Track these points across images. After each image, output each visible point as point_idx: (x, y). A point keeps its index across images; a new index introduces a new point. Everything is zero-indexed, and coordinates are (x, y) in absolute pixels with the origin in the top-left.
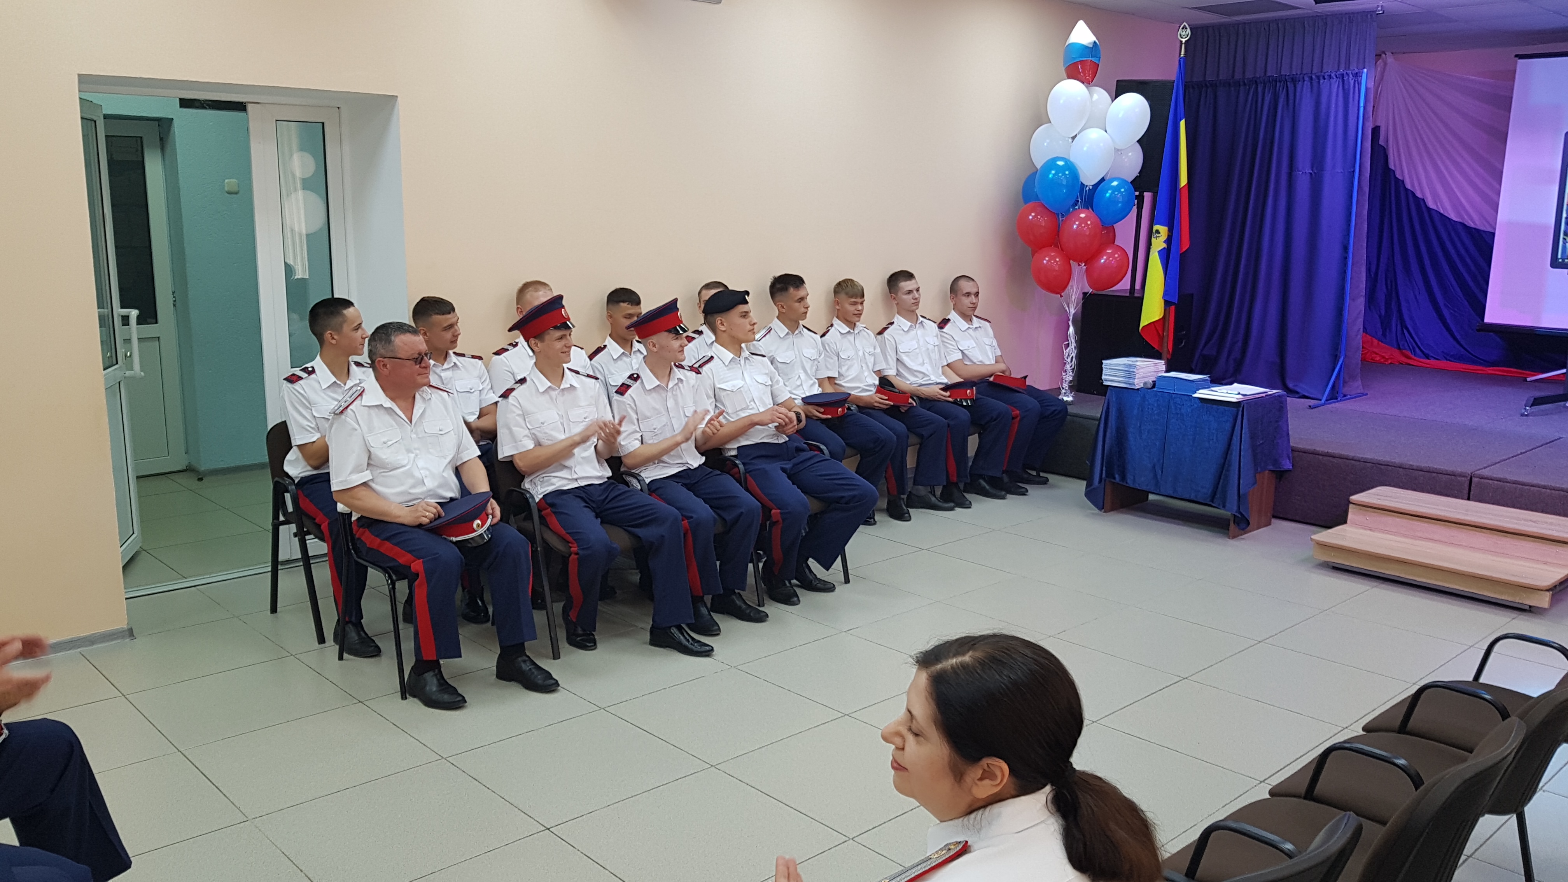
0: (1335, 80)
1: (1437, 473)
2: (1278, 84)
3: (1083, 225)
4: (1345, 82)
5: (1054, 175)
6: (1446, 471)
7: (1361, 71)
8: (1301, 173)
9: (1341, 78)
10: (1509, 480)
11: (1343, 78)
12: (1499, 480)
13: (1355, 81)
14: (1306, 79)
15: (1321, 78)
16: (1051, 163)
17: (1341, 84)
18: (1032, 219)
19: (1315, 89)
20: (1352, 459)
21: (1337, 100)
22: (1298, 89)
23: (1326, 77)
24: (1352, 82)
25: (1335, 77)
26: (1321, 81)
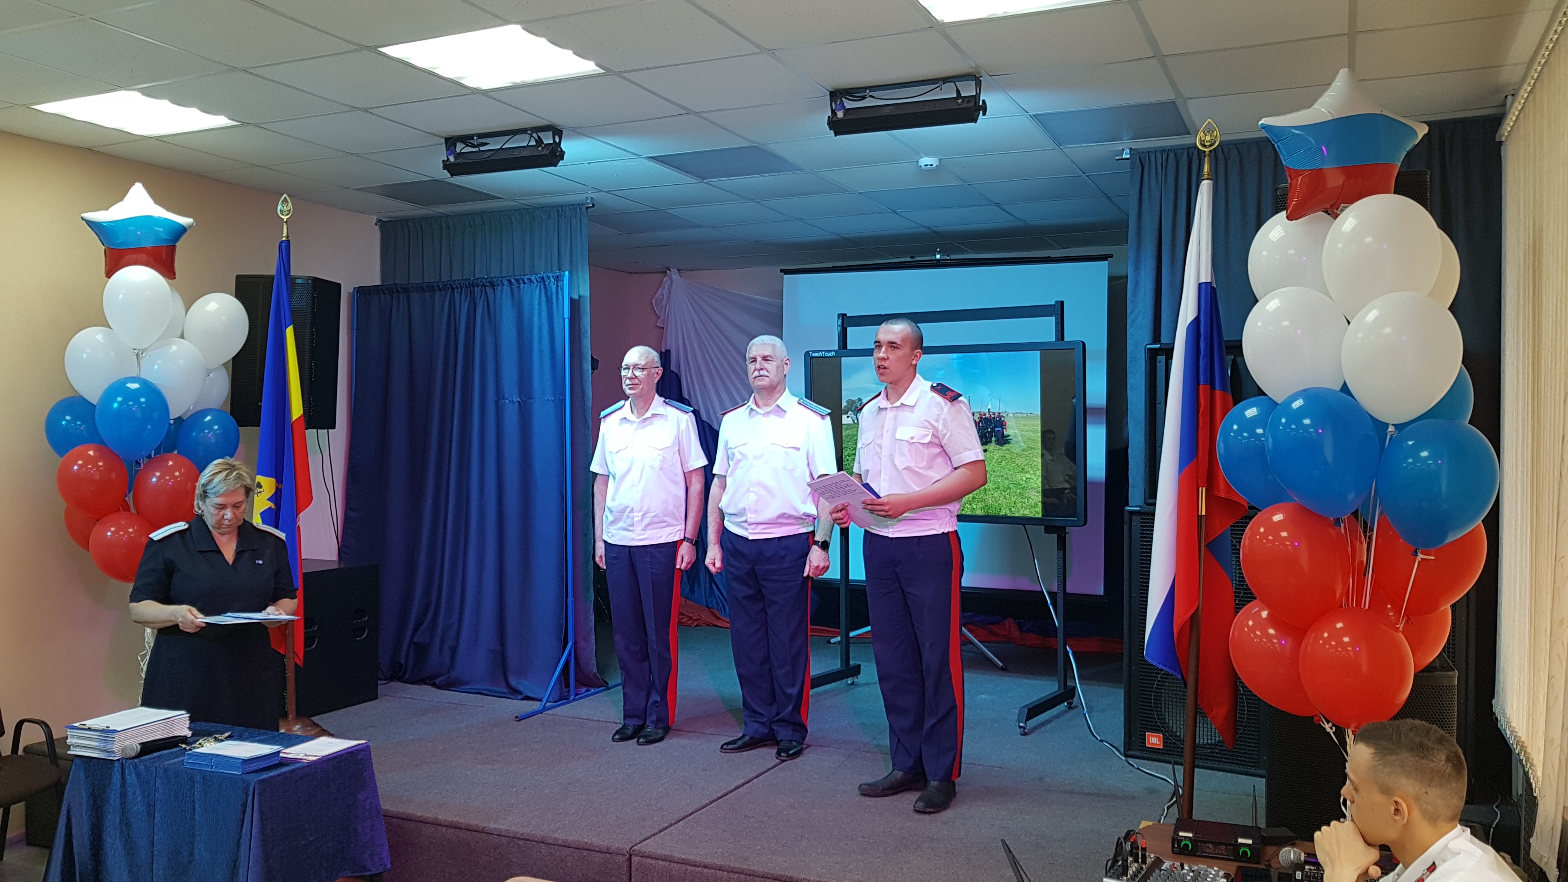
0: (535, 285)
1: (588, 850)
2: (476, 288)
3: (167, 478)
4: (547, 286)
5: (121, 404)
6: (599, 846)
7: (562, 273)
8: (507, 401)
9: (542, 283)
10: (676, 860)
11: (544, 282)
12: (665, 859)
13: (557, 286)
14: (506, 283)
15: (521, 282)
16: (117, 388)
17: (543, 290)
18: (78, 470)
19: (516, 295)
20: (483, 832)
21: (540, 309)
22: (498, 294)
23: (526, 281)
24: (554, 287)
25: (535, 282)
26: (522, 286)
